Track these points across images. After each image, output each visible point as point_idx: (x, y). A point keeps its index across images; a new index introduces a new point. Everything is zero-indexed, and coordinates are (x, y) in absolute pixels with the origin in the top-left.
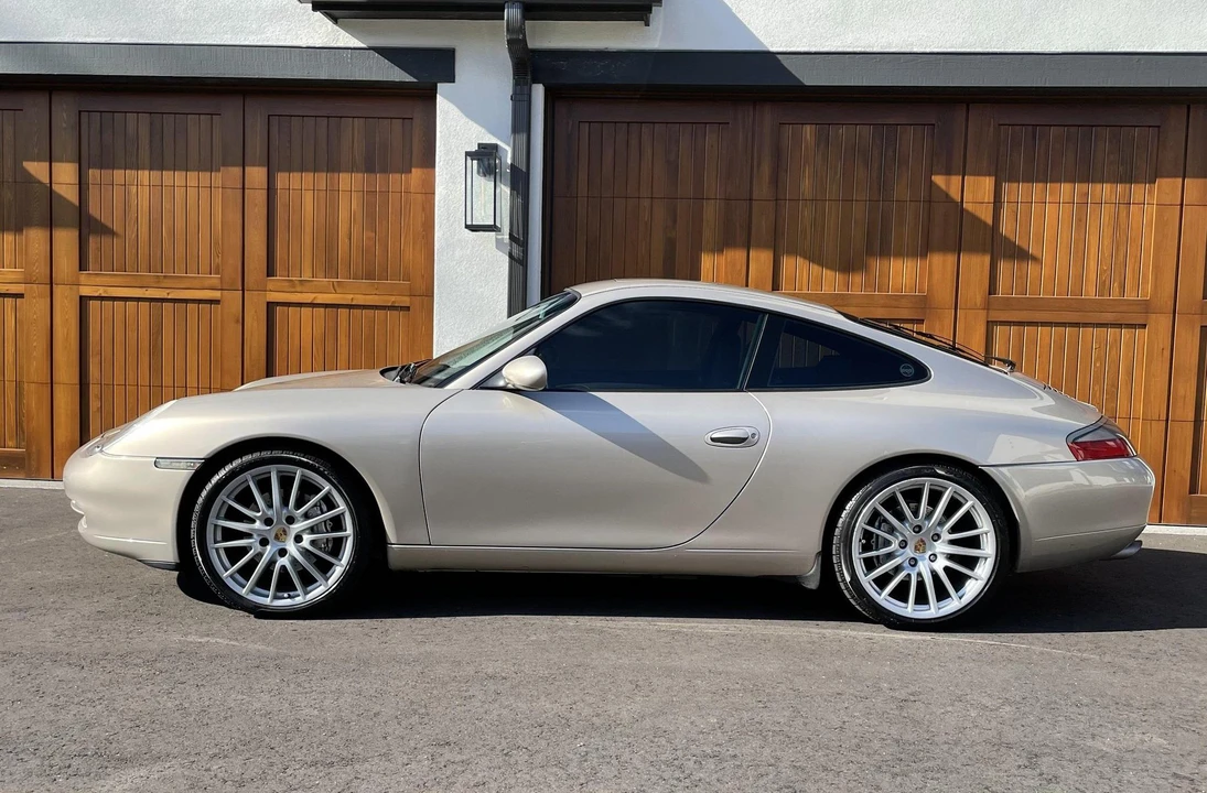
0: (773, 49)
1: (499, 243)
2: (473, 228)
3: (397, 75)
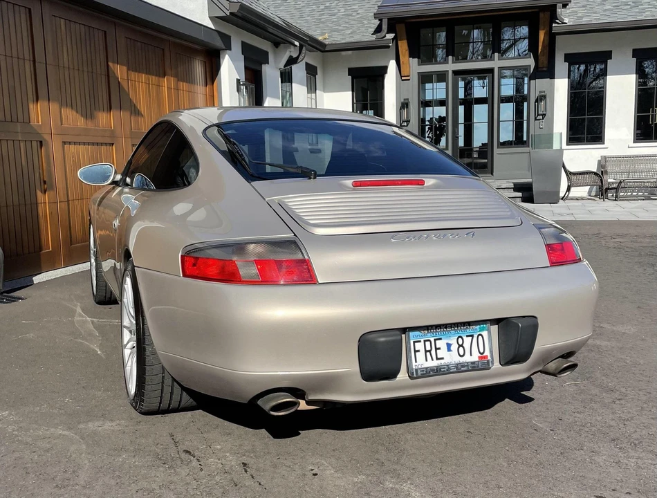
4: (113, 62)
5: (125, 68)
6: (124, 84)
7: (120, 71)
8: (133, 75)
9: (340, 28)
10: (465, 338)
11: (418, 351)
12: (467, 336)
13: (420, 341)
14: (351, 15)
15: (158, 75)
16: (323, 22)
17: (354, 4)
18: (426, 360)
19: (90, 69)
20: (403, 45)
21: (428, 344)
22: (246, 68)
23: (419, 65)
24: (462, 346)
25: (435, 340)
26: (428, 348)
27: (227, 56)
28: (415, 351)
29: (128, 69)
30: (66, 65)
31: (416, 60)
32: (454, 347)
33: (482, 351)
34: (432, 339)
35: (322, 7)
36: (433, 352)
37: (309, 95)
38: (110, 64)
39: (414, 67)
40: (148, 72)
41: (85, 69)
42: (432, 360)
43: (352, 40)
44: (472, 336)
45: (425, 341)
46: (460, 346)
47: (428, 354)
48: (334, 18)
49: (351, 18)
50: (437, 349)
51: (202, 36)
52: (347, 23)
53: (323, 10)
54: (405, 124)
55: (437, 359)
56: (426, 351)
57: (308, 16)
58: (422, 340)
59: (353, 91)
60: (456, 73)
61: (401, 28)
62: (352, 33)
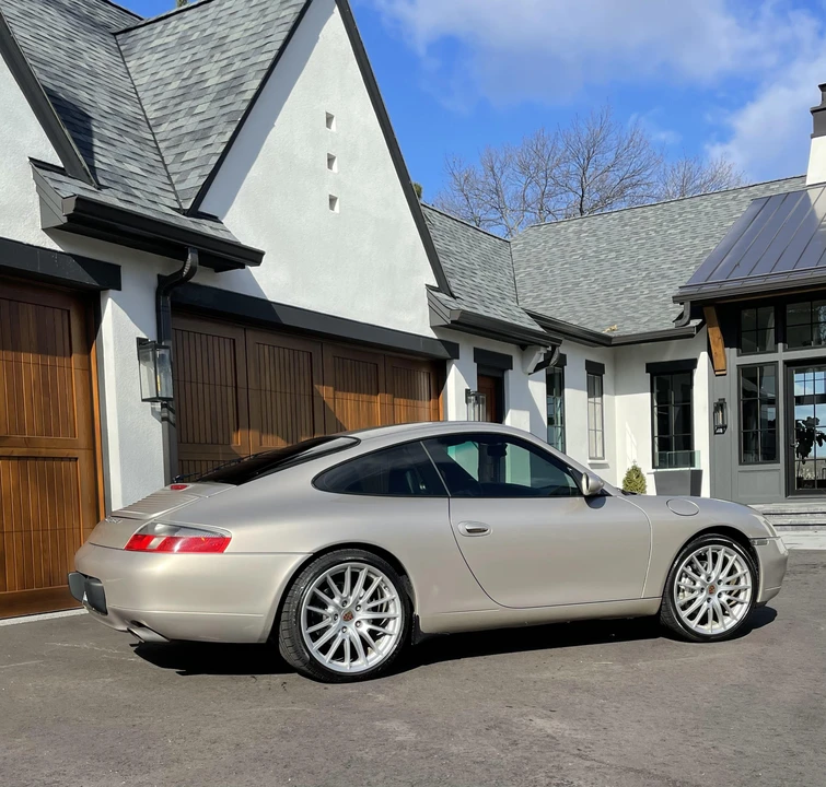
0: (269, 299)
1: (153, 410)
2: (143, 400)
3: (88, 280)
4: (318, 384)
5: (331, 389)
6: (330, 403)
7: (326, 392)
8: (339, 394)
9: (636, 315)
14: (655, 297)
15: (370, 393)
16: (618, 309)
17: (662, 284)
19: (293, 391)
20: (715, 334)
22: (480, 376)
23: (738, 355)
27: (454, 366)
29: (335, 390)
30: (268, 388)
31: (735, 349)
35: (622, 289)
37: (592, 400)
38: (316, 386)
39: (733, 359)
40: (358, 390)
41: (288, 391)
43: (646, 330)
48: (633, 303)
49: (655, 301)
51: (421, 348)
52: (647, 307)
53: (622, 293)
54: (721, 431)
57: (603, 301)
59: (652, 392)
60: (788, 363)
61: (711, 312)
62: (649, 321)
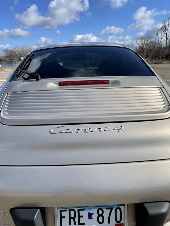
10: (104, 210)
11: (64, 217)
12: (107, 209)
13: (66, 211)
18: (70, 224)
21: (72, 213)
24: (102, 215)
25: (79, 210)
26: (72, 215)
28: (62, 217)
32: (95, 216)
33: (118, 220)
34: (76, 210)
36: (76, 219)
42: (75, 224)
44: (111, 209)
45: (70, 211)
46: (99, 215)
47: (72, 220)
50: (80, 217)
55: (79, 224)
56: (70, 218)
58: (68, 210)
